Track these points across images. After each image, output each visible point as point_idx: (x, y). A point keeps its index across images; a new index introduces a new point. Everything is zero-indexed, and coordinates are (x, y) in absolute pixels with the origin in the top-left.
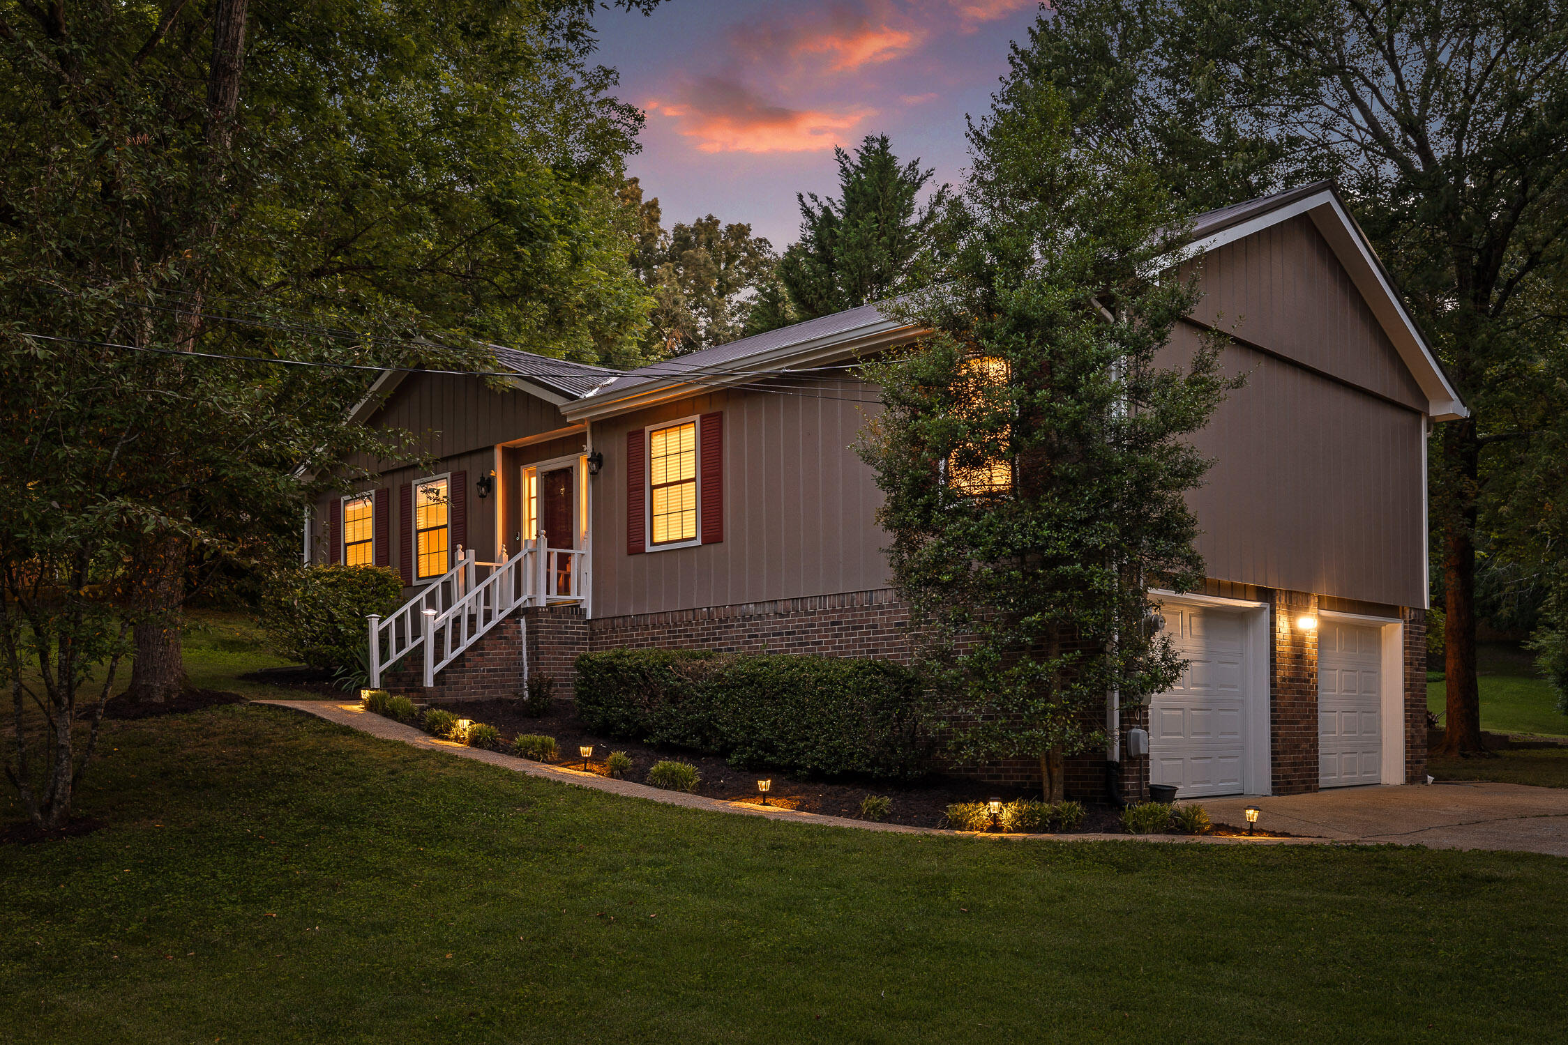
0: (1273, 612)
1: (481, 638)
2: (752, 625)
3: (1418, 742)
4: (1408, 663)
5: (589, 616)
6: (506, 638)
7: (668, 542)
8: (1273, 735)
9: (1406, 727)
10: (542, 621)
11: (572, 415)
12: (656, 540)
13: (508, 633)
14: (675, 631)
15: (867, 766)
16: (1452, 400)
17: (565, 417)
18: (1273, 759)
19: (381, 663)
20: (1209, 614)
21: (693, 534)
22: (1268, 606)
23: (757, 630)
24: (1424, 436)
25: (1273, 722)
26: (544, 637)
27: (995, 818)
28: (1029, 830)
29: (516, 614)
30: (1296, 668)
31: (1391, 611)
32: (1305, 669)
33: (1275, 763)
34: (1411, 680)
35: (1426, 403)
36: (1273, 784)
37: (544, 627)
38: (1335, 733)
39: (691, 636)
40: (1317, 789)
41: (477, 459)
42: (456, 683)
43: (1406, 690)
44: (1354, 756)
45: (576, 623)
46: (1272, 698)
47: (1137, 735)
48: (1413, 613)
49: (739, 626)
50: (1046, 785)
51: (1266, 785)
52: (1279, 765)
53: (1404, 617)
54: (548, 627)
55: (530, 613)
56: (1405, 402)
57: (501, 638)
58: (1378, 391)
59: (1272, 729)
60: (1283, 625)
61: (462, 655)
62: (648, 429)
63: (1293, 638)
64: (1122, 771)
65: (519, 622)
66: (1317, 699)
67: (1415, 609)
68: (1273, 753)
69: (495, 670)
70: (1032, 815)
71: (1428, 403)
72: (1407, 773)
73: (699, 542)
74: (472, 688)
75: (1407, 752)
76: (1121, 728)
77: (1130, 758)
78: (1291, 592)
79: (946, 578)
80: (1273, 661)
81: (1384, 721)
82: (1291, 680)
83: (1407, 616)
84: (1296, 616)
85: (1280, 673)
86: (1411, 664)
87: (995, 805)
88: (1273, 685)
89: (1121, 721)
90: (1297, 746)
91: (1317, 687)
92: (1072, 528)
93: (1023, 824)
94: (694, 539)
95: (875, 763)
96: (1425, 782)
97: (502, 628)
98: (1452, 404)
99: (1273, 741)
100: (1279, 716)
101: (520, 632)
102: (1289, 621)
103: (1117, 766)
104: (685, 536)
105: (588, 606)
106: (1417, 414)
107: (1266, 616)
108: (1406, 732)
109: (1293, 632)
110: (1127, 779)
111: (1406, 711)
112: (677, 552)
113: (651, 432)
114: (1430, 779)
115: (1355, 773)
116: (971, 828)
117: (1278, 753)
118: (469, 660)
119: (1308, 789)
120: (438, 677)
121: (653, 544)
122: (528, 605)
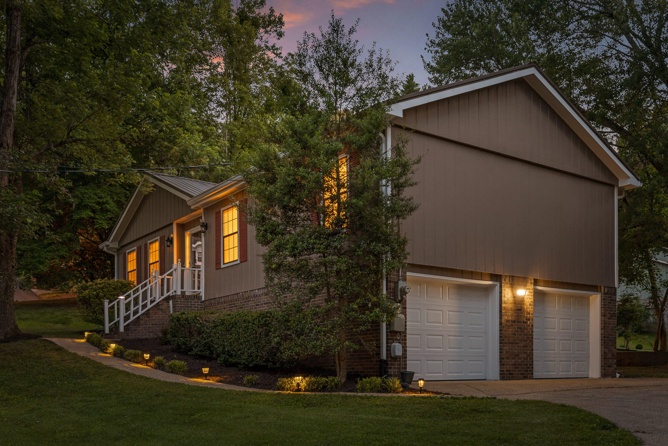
0: (501, 287)
1: (149, 310)
2: (257, 300)
3: (610, 356)
4: (603, 315)
5: (203, 299)
6: (161, 309)
7: (230, 262)
8: (500, 349)
9: (602, 348)
10: (178, 302)
11: (193, 205)
12: (225, 262)
13: (164, 307)
14: (231, 305)
15: (264, 362)
16: (629, 177)
17: (190, 206)
18: (500, 362)
19: (109, 323)
20: (461, 287)
21: (236, 258)
22: (498, 284)
23: (259, 302)
24: (616, 198)
25: (500, 343)
26: (179, 309)
27: (298, 385)
28: (313, 390)
29: (168, 299)
30: (518, 316)
31: (594, 288)
32: (524, 316)
33: (502, 364)
34: (604, 324)
35: (617, 180)
36: (500, 374)
37: (179, 304)
38: (555, 350)
39: (236, 306)
40: (532, 378)
41: (168, 229)
42: (135, 330)
43: (602, 329)
44: (569, 363)
45: (196, 302)
46: (500, 330)
47: (395, 346)
48: (606, 289)
49: (253, 301)
50: (338, 370)
51: (497, 375)
52: (503, 365)
53: (601, 291)
54: (181, 304)
55: (173, 297)
56: (600, 179)
57: (159, 309)
58: (579, 173)
59: (500, 346)
60: (508, 294)
61: (139, 317)
62: (222, 209)
63: (515, 300)
64: (387, 365)
65: (169, 302)
66: (532, 332)
67: (608, 287)
68: (500, 358)
69: (156, 324)
70: (313, 383)
71: (618, 180)
72: (602, 372)
73: (238, 262)
74: (144, 332)
75: (602, 361)
76: (387, 343)
77: (392, 358)
78: (513, 277)
79: (274, 266)
80: (501, 311)
81: (591, 345)
82: (514, 322)
83: (603, 290)
84: (516, 289)
85: (505, 318)
86: (604, 316)
87: (298, 379)
88: (501, 324)
89: (387, 339)
90: (518, 355)
91: (532, 326)
92: (325, 238)
93: (310, 388)
94: (237, 260)
95: (267, 361)
96: (615, 377)
97: (160, 305)
98: (629, 180)
99: (500, 352)
100: (503, 340)
101: (169, 307)
102: (512, 291)
103: (385, 362)
104: (235, 259)
105: (203, 294)
106: (612, 186)
107: (497, 288)
108: (602, 351)
109: (514, 297)
110: (391, 368)
111: (602, 340)
112: (233, 266)
113: (223, 211)
114: (618, 375)
115: (570, 372)
116: (287, 390)
117: (503, 359)
118: (142, 320)
119: (525, 378)
120: (126, 328)
121: (224, 264)
122: (174, 294)
